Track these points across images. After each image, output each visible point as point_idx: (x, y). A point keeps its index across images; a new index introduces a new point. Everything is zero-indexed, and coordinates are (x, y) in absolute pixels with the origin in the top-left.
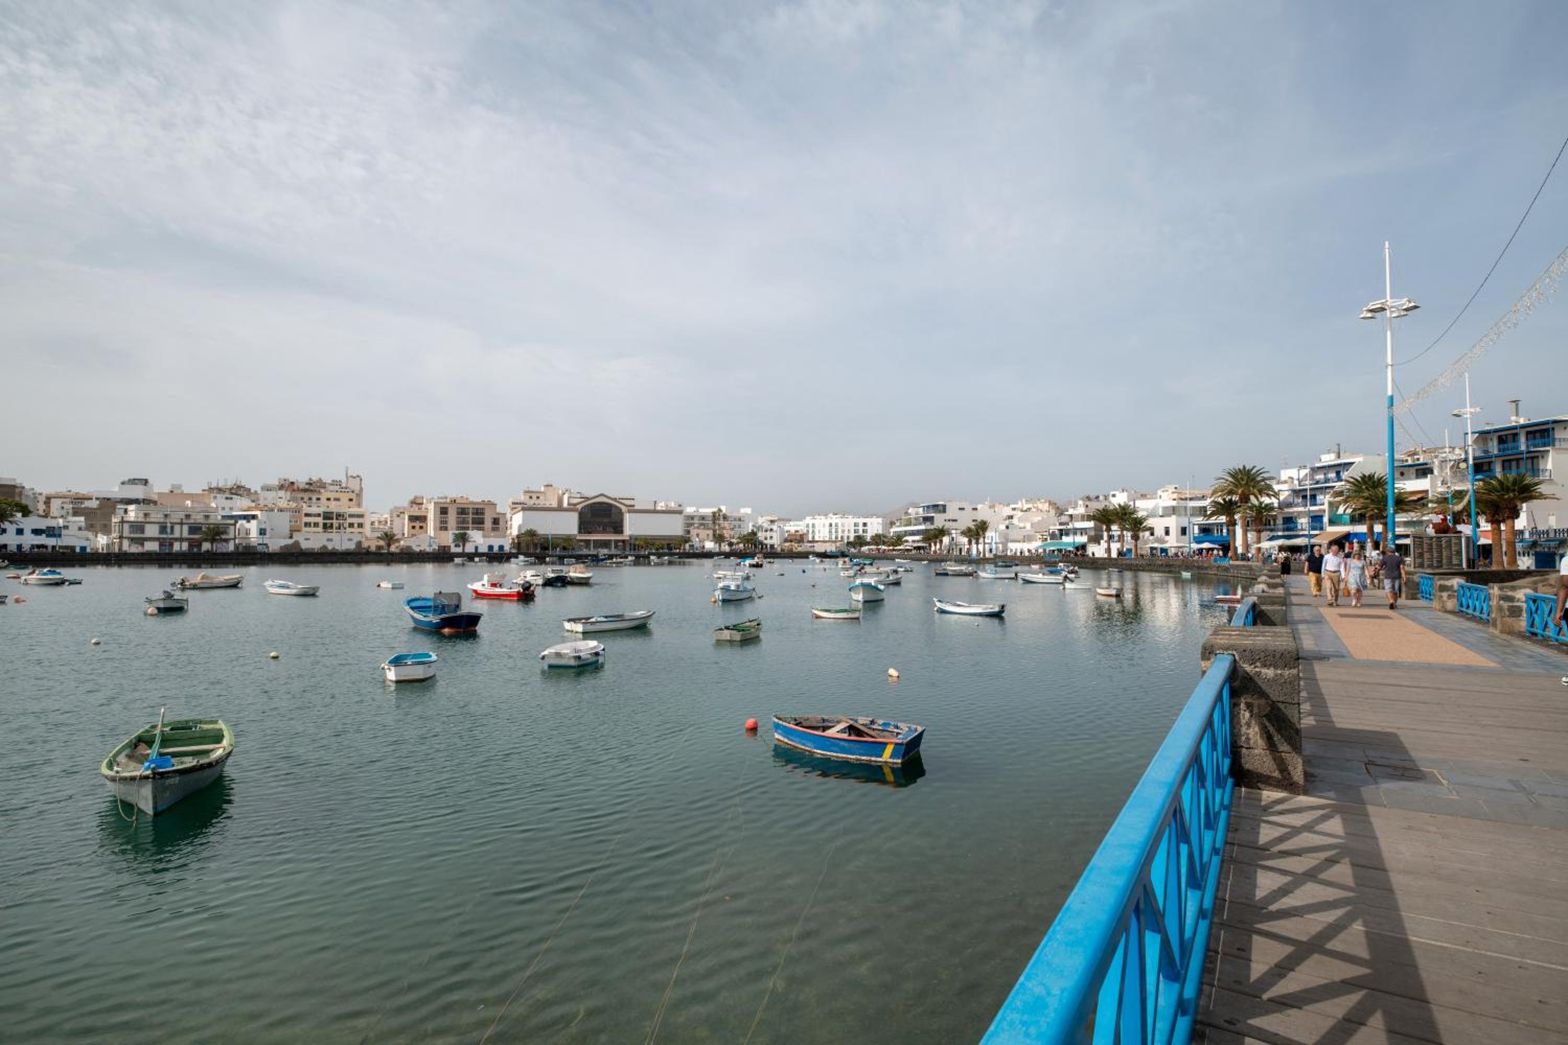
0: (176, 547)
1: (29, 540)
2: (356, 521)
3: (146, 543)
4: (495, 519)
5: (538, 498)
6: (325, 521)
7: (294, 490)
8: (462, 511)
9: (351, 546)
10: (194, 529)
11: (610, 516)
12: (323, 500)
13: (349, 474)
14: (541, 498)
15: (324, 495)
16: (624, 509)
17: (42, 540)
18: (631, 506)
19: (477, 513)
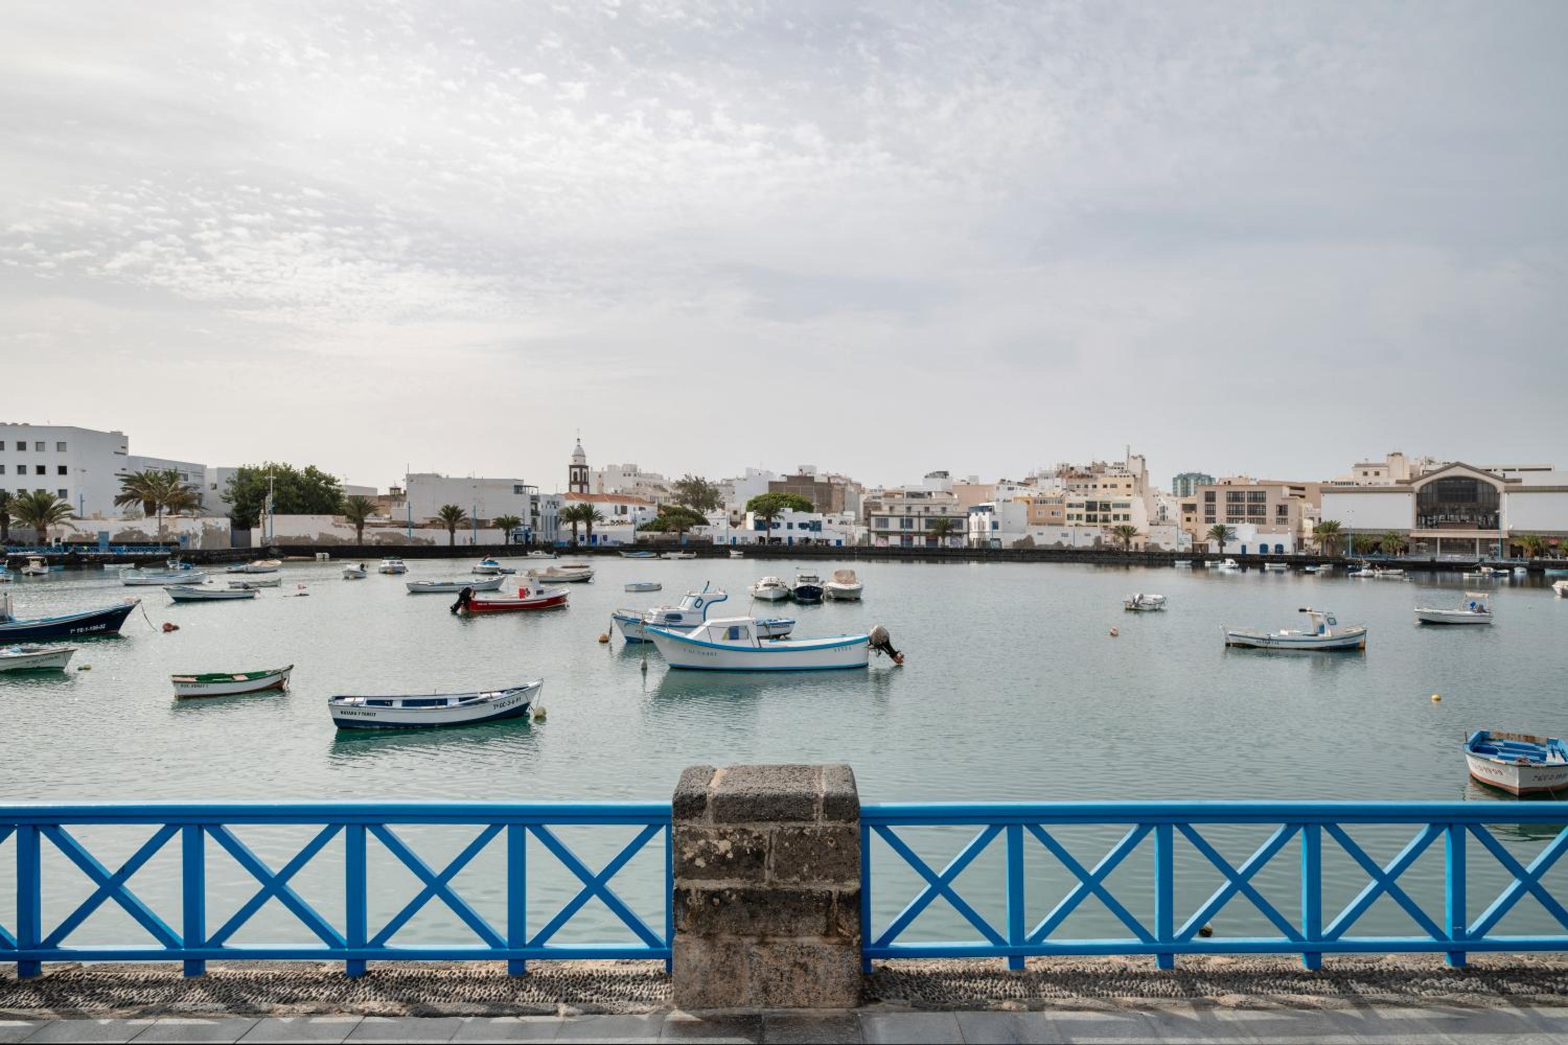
0: (916, 541)
1: (798, 534)
2: (1121, 512)
3: (890, 537)
4: (1281, 507)
5: (1377, 474)
6: (1089, 513)
7: (1071, 477)
8: (1235, 497)
9: (1089, 543)
10: (930, 522)
11: (1474, 498)
12: (1100, 487)
13: (1131, 454)
14: (1381, 473)
15: (1101, 480)
16: (1500, 486)
17: (807, 533)
18: (1514, 481)
19: (1255, 499)
